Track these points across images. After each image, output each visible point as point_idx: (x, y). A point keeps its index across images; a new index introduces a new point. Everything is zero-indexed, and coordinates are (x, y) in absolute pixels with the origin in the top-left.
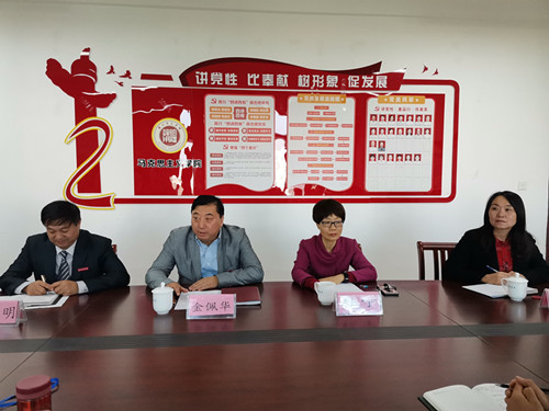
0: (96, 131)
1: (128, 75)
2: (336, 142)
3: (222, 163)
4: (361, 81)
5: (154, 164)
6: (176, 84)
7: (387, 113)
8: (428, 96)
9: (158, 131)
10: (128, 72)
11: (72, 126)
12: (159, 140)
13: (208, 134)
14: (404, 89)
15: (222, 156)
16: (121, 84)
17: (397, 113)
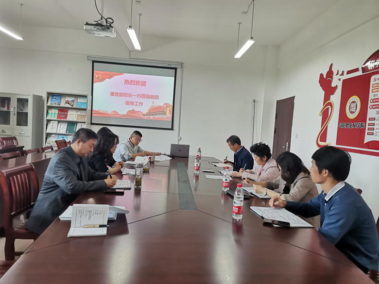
0: (328, 108)
1: (342, 74)
3: (374, 124)
5: (345, 126)
6: (360, 73)
9: (349, 104)
10: (343, 72)
11: (322, 107)
12: (348, 111)
13: (370, 104)
15: (374, 119)
16: (339, 80)
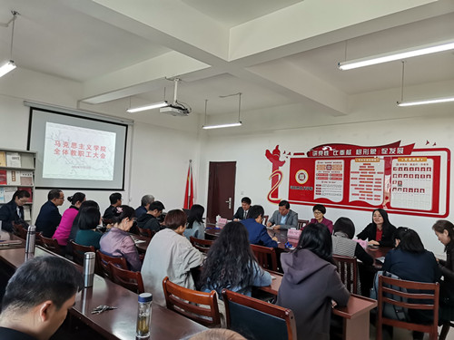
0: (278, 175)
2: (374, 181)
3: (321, 189)
4: (389, 151)
6: (306, 156)
7: (403, 167)
8: (429, 157)
9: (298, 175)
10: (290, 153)
12: (298, 178)
13: (316, 176)
14: (413, 154)
15: (321, 185)
16: (287, 157)
17: (409, 166)
